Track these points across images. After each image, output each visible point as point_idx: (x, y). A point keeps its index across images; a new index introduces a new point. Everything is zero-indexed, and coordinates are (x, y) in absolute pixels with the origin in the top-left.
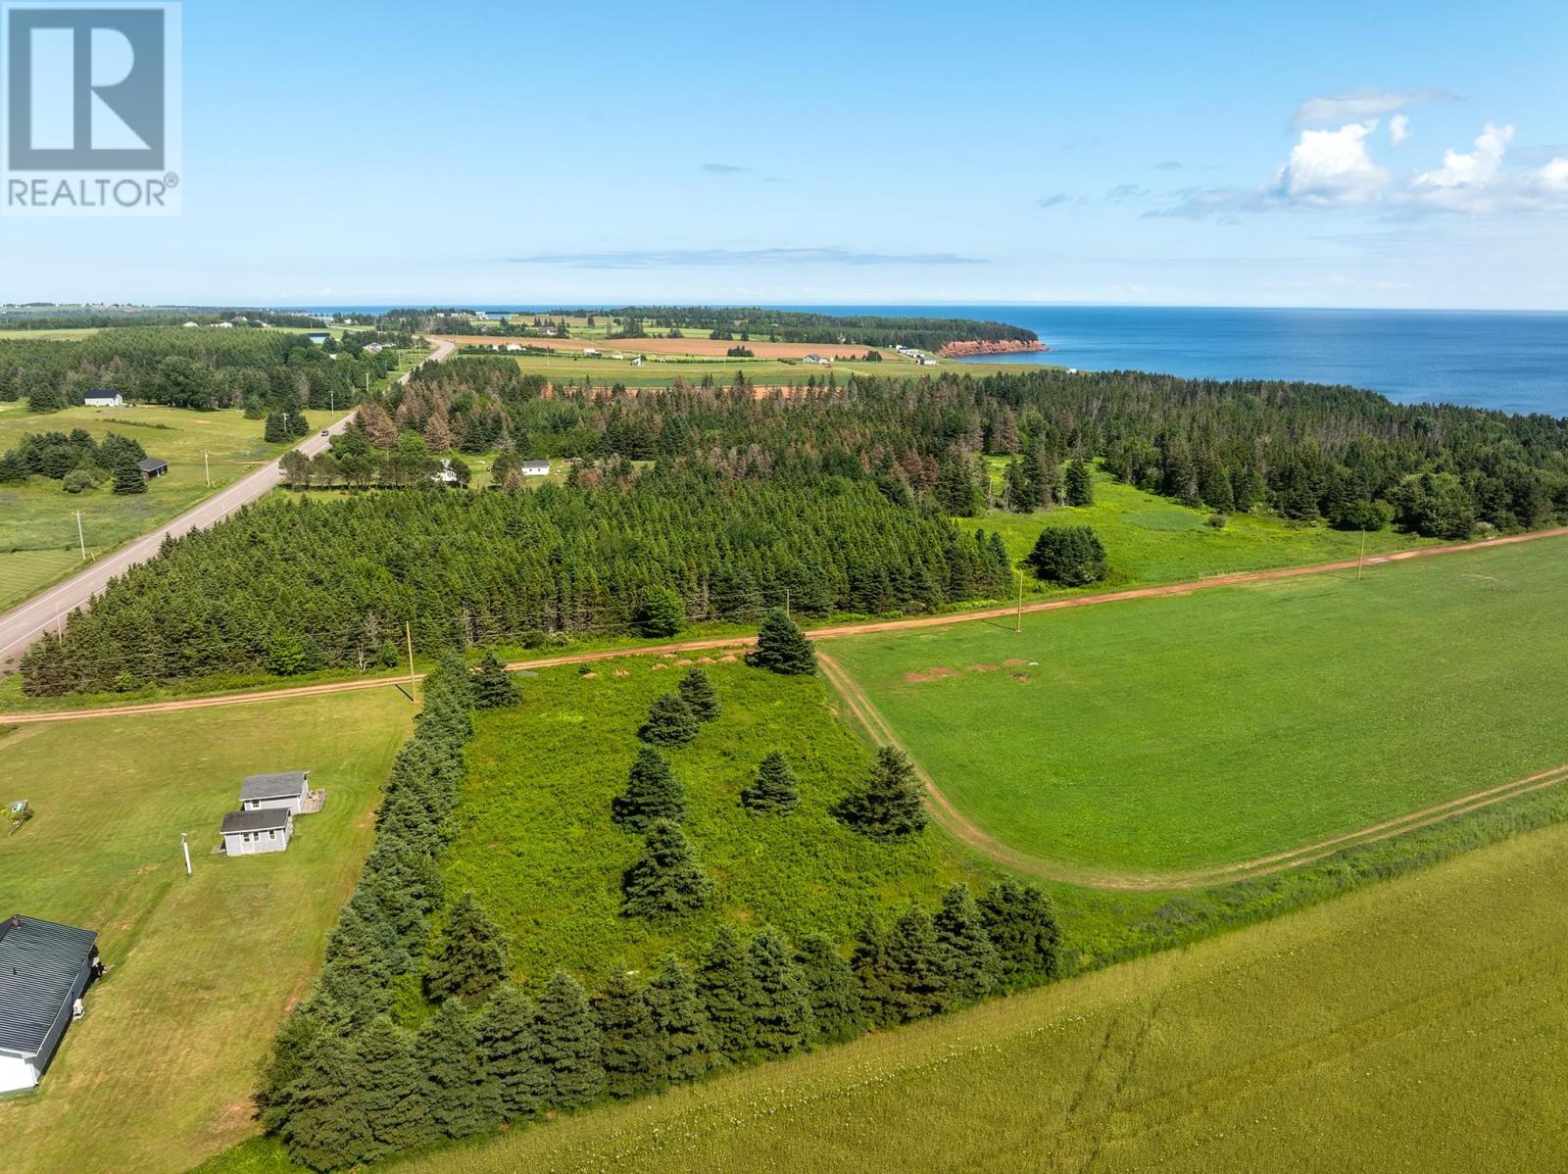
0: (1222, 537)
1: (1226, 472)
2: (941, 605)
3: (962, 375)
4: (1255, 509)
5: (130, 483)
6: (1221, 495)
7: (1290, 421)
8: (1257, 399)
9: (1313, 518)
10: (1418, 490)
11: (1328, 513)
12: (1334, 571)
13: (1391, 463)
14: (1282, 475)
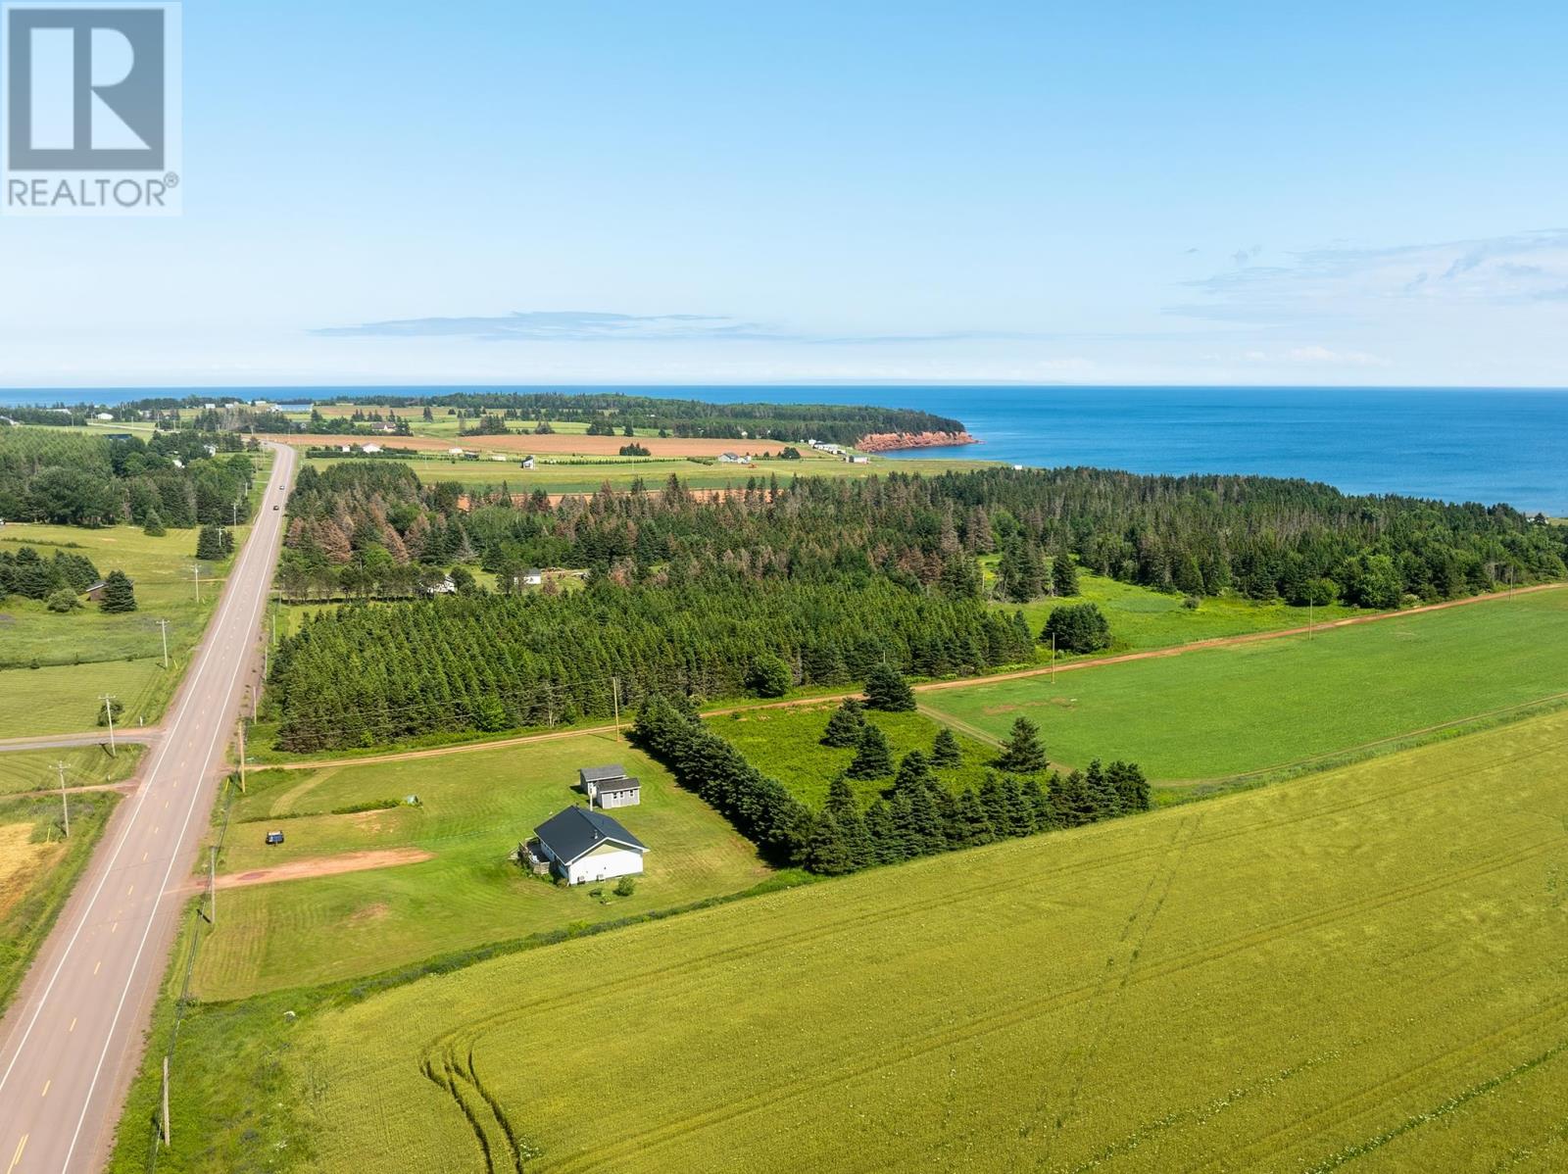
0: (1197, 615)
1: (1194, 561)
2: (985, 668)
3: (911, 474)
4: (1222, 592)
5: (123, 600)
6: (1192, 581)
7: (1247, 515)
8: (1214, 495)
9: (1273, 598)
10: (1357, 569)
11: (1286, 593)
12: (1292, 635)
13: (1337, 548)
14: (1244, 562)
